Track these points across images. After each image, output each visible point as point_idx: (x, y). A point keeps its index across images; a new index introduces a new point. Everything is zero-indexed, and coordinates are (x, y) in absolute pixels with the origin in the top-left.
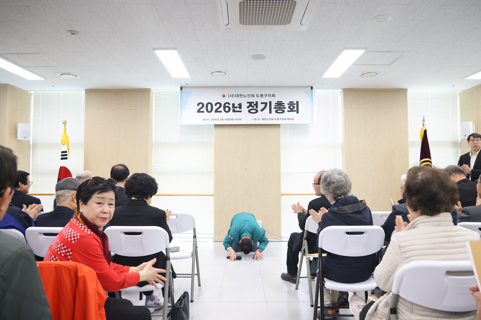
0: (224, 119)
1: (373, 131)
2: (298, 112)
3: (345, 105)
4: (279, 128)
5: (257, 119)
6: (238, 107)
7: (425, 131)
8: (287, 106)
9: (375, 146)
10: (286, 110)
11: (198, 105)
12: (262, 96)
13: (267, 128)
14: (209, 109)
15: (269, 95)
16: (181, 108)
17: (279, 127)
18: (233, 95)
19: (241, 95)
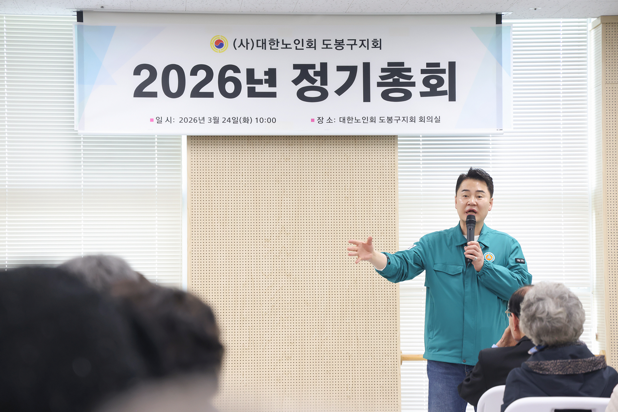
0: (221, 120)
2: (452, 98)
3: (608, 69)
4: (393, 146)
5: (325, 121)
6: (266, 81)
8: (418, 78)
10: (415, 91)
11: (137, 71)
12: (339, 44)
13: (354, 146)
14: (174, 87)
15: (363, 44)
16: (81, 81)
17: (393, 143)
18: (250, 41)
19: (276, 42)
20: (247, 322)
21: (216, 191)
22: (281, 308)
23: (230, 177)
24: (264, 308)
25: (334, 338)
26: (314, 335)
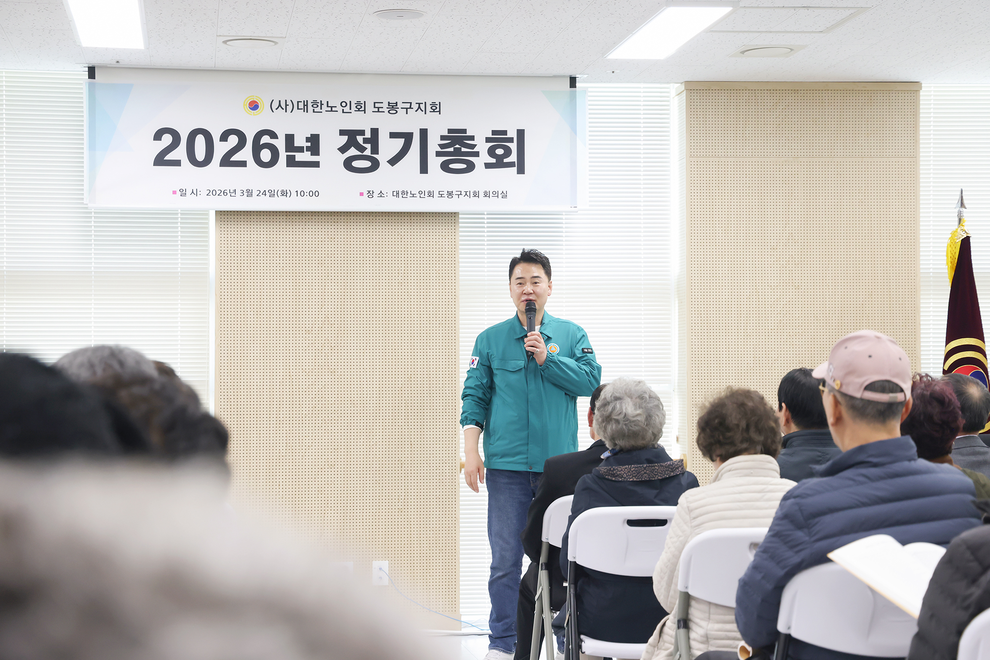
0: (255, 193)
1: (790, 238)
2: (521, 170)
4: (453, 224)
5: (375, 195)
6: (308, 149)
7: (966, 244)
8: (482, 147)
9: (797, 290)
10: (479, 162)
11: (158, 136)
12: (393, 107)
13: (410, 225)
14: (200, 155)
15: (419, 107)
16: (92, 147)
17: (453, 221)
18: (289, 103)
19: (319, 104)
20: (285, 425)
21: (249, 275)
22: (323, 409)
23: (265, 259)
24: (304, 409)
25: (384, 443)
26: (362, 440)
